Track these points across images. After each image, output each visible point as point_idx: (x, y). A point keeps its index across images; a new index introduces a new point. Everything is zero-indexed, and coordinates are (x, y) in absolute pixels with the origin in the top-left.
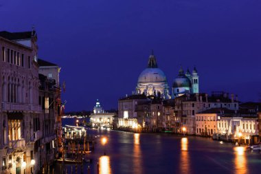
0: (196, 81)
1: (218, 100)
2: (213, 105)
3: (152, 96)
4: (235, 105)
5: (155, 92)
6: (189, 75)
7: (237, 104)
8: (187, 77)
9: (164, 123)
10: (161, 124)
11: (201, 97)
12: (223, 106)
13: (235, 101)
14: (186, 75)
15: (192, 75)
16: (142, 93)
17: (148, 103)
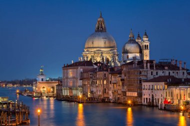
0: (146, 47)
1: (166, 68)
2: (160, 73)
3: (99, 63)
4: (183, 73)
5: (103, 59)
6: (140, 41)
7: (185, 72)
8: (137, 43)
9: (110, 92)
10: (108, 93)
11: (149, 64)
12: (172, 74)
13: (183, 69)
14: (137, 40)
15: (142, 40)
16: (89, 59)
17: (94, 71)
